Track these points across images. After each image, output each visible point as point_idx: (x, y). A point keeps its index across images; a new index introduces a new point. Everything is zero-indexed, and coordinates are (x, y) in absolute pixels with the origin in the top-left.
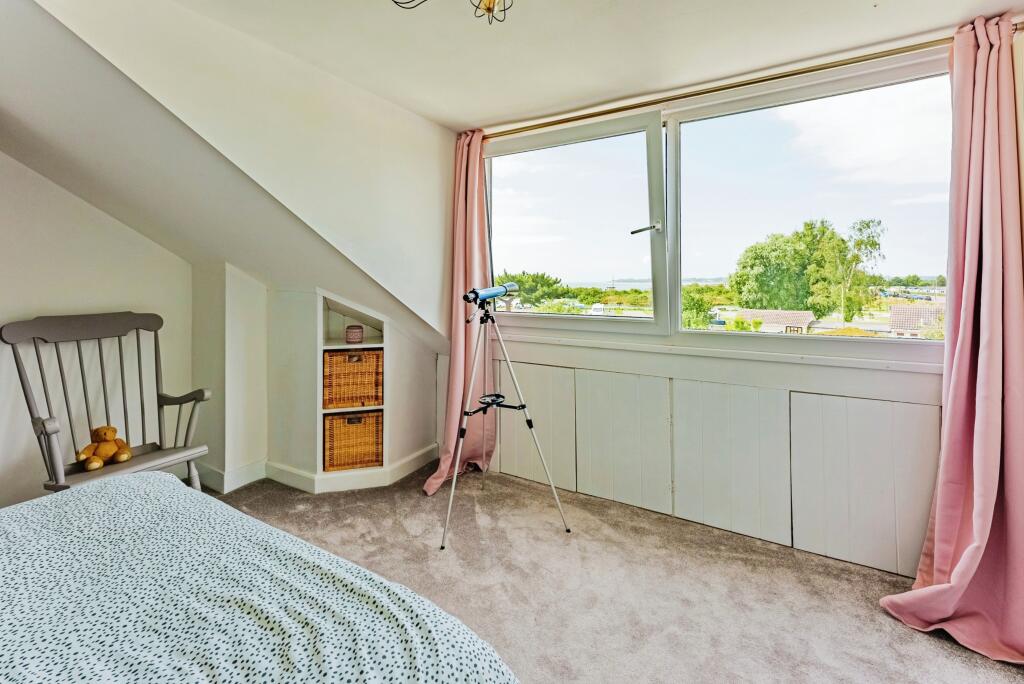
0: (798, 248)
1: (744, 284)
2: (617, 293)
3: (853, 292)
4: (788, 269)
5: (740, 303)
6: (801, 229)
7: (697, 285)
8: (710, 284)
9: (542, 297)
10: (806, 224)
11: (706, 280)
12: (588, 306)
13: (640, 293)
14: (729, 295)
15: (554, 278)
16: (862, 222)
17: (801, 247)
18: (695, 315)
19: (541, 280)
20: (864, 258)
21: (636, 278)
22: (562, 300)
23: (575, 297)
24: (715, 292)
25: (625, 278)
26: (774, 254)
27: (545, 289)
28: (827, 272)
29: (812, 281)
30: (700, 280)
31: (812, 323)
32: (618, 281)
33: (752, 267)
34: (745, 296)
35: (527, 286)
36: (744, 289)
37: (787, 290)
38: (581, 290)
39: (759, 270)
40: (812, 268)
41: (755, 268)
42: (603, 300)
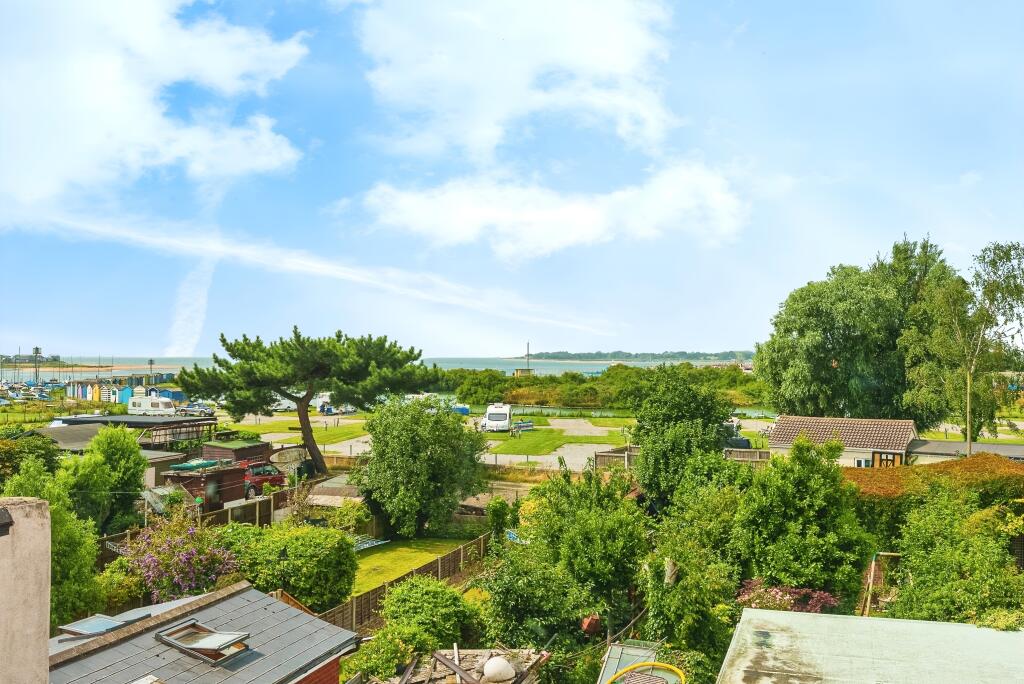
0: (883, 295)
1: (786, 366)
2: (536, 381)
3: (982, 384)
4: (864, 337)
5: (776, 405)
6: (889, 259)
7: (690, 366)
8: (713, 363)
9: (379, 389)
10: (897, 250)
11: (705, 356)
12: (476, 410)
13: (583, 381)
14: (750, 386)
15: (406, 349)
16: (998, 247)
17: (889, 294)
18: (700, 429)
19: (376, 352)
20: (1001, 319)
21: (572, 351)
22: (423, 397)
23: (450, 390)
24: (725, 381)
25: (551, 350)
26: (841, 306)
27: (387, 371)
28: (935, 343)
29: (908, 362)
30: (696, 356)
31: (914, 443)
32: (539, 356)
33: (801, 333)
34: (788, 390)
35: (345, 366)
36: (787, 375)
37: (862, 377)
38: (462, 375)
39: (813, 337)
40: (908, 335)
41: (809, 334)
42: (508, 395)
